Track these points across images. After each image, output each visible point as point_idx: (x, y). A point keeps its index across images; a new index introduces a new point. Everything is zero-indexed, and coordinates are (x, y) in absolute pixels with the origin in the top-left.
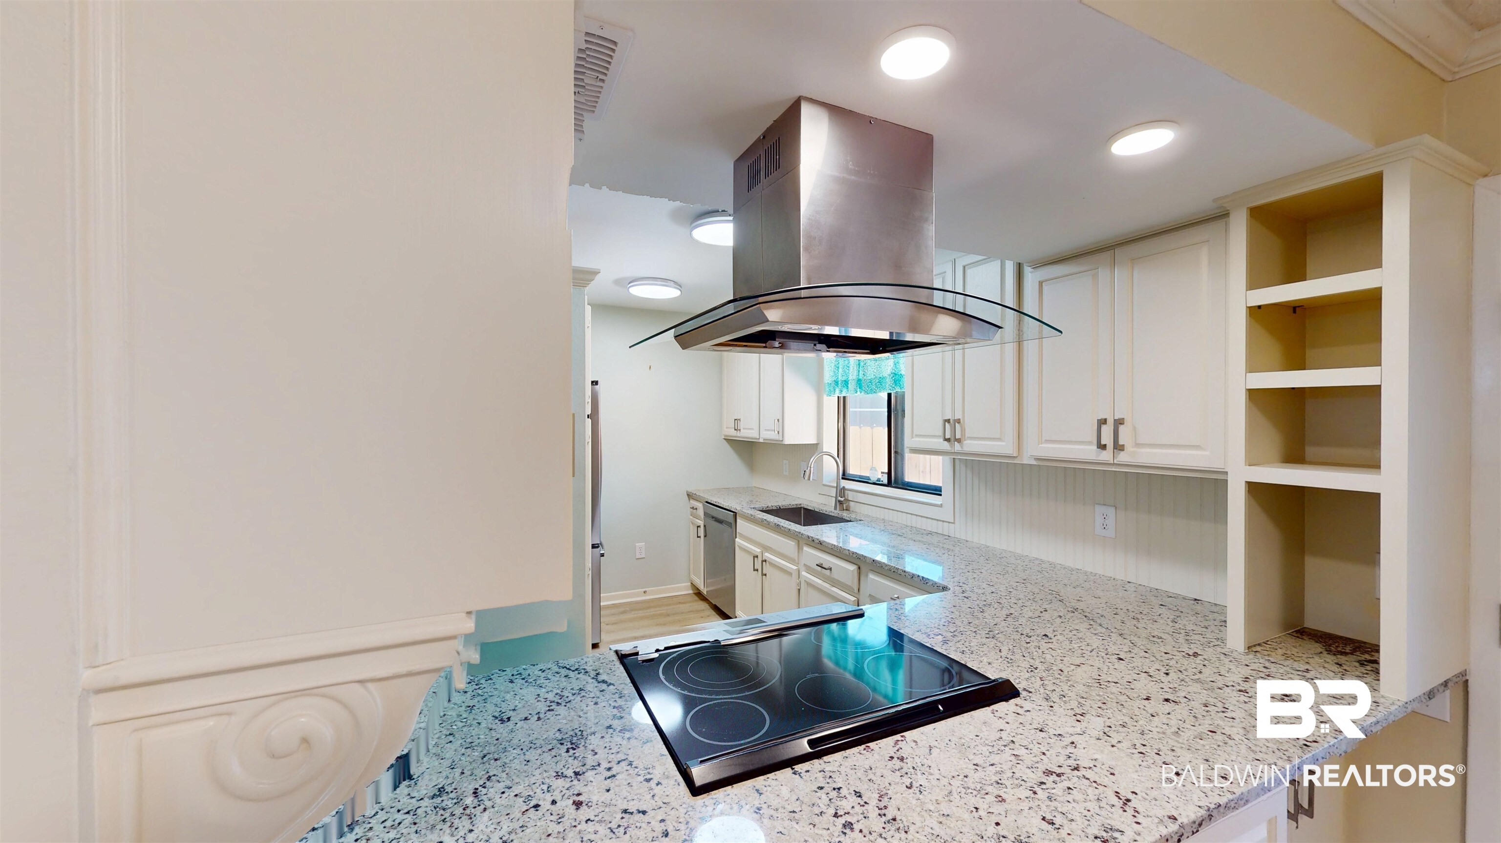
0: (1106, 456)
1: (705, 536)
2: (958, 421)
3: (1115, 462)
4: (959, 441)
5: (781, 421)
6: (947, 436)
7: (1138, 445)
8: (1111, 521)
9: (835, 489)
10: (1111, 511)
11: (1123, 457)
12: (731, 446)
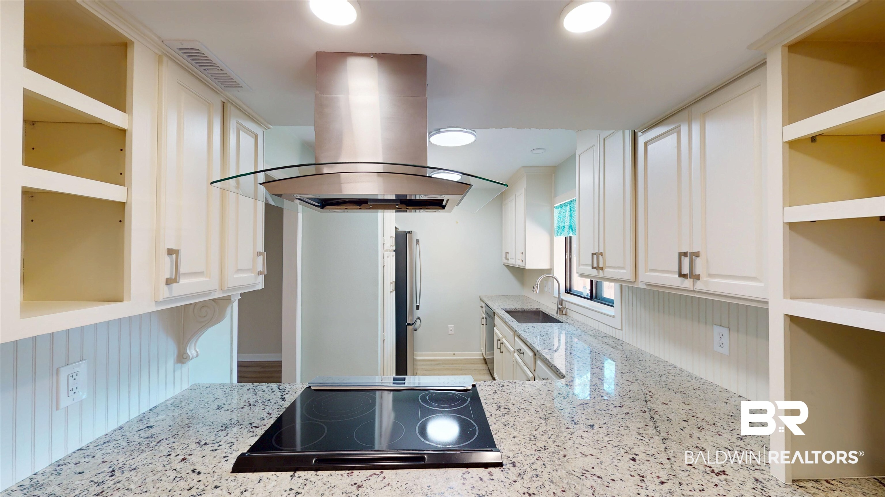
0: (687, 283)
1: (486, 324)
2: (601, 254)
3: (694, 289)
4: (602, 269)
5: (524, 253)
6: (595, 265)
7: (710, 275)
8: (726, 341)
9: (557, 299)
10: (725, 331)
11: (700, 286)
12: (508, 269)
